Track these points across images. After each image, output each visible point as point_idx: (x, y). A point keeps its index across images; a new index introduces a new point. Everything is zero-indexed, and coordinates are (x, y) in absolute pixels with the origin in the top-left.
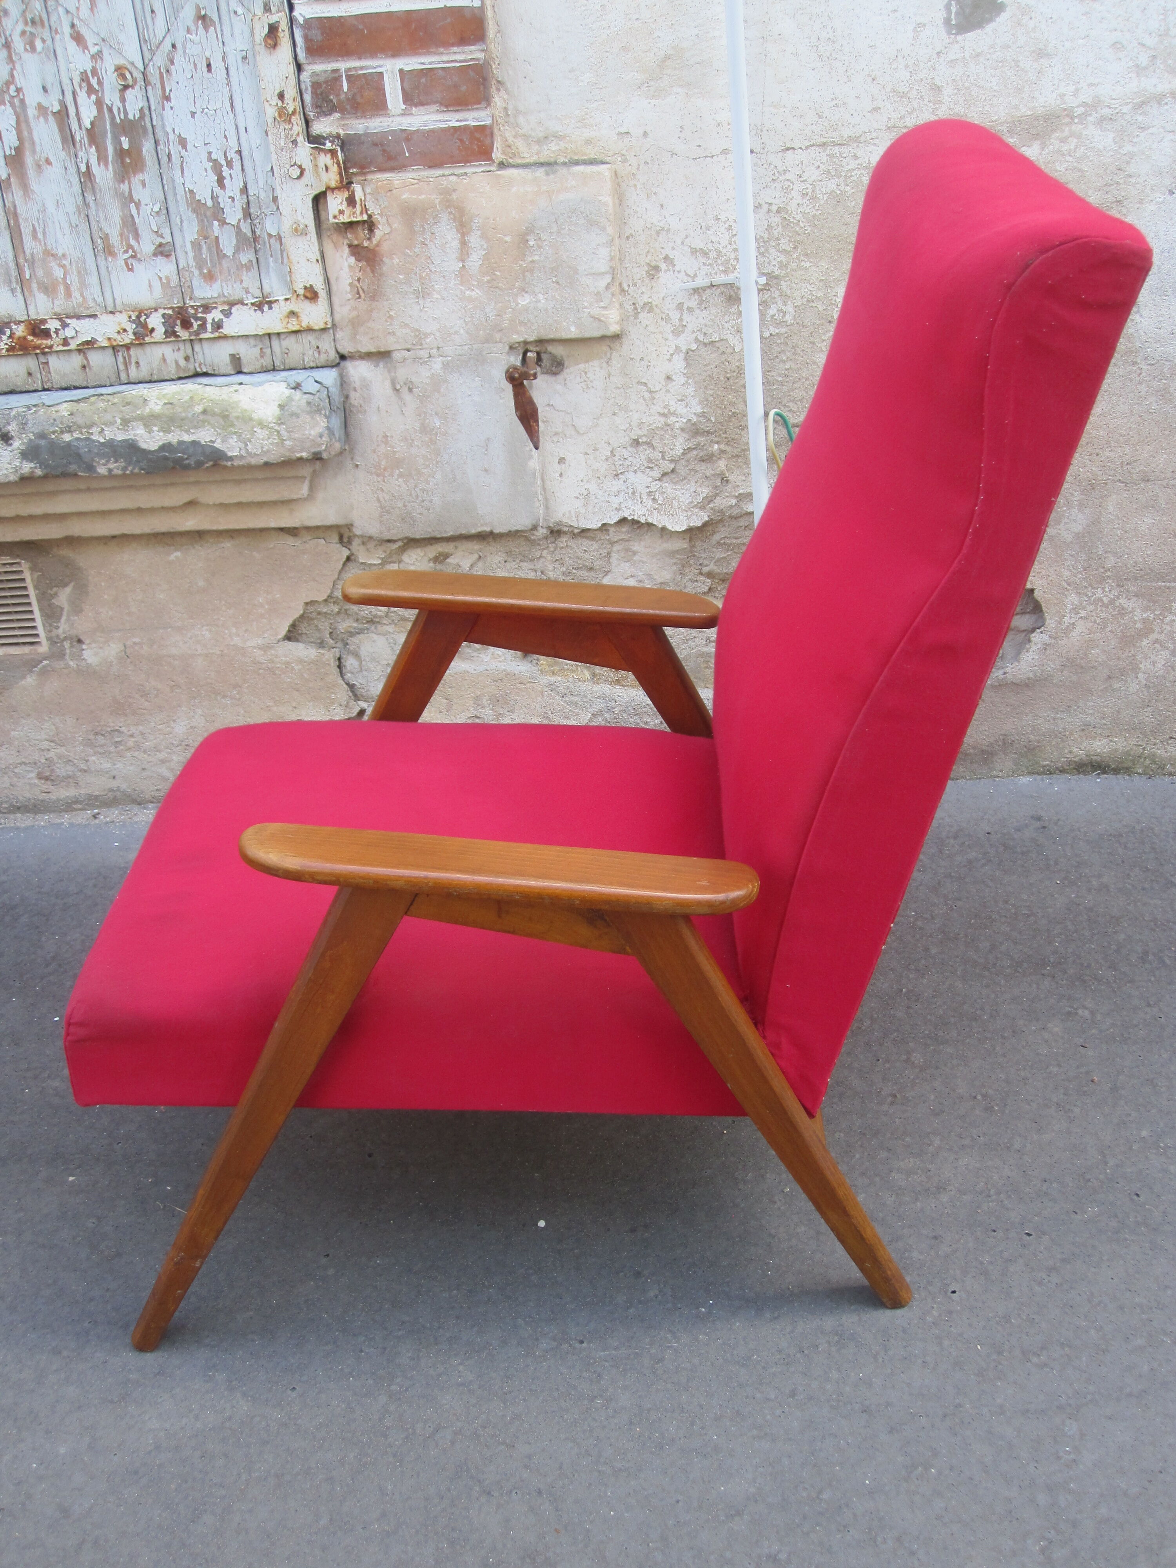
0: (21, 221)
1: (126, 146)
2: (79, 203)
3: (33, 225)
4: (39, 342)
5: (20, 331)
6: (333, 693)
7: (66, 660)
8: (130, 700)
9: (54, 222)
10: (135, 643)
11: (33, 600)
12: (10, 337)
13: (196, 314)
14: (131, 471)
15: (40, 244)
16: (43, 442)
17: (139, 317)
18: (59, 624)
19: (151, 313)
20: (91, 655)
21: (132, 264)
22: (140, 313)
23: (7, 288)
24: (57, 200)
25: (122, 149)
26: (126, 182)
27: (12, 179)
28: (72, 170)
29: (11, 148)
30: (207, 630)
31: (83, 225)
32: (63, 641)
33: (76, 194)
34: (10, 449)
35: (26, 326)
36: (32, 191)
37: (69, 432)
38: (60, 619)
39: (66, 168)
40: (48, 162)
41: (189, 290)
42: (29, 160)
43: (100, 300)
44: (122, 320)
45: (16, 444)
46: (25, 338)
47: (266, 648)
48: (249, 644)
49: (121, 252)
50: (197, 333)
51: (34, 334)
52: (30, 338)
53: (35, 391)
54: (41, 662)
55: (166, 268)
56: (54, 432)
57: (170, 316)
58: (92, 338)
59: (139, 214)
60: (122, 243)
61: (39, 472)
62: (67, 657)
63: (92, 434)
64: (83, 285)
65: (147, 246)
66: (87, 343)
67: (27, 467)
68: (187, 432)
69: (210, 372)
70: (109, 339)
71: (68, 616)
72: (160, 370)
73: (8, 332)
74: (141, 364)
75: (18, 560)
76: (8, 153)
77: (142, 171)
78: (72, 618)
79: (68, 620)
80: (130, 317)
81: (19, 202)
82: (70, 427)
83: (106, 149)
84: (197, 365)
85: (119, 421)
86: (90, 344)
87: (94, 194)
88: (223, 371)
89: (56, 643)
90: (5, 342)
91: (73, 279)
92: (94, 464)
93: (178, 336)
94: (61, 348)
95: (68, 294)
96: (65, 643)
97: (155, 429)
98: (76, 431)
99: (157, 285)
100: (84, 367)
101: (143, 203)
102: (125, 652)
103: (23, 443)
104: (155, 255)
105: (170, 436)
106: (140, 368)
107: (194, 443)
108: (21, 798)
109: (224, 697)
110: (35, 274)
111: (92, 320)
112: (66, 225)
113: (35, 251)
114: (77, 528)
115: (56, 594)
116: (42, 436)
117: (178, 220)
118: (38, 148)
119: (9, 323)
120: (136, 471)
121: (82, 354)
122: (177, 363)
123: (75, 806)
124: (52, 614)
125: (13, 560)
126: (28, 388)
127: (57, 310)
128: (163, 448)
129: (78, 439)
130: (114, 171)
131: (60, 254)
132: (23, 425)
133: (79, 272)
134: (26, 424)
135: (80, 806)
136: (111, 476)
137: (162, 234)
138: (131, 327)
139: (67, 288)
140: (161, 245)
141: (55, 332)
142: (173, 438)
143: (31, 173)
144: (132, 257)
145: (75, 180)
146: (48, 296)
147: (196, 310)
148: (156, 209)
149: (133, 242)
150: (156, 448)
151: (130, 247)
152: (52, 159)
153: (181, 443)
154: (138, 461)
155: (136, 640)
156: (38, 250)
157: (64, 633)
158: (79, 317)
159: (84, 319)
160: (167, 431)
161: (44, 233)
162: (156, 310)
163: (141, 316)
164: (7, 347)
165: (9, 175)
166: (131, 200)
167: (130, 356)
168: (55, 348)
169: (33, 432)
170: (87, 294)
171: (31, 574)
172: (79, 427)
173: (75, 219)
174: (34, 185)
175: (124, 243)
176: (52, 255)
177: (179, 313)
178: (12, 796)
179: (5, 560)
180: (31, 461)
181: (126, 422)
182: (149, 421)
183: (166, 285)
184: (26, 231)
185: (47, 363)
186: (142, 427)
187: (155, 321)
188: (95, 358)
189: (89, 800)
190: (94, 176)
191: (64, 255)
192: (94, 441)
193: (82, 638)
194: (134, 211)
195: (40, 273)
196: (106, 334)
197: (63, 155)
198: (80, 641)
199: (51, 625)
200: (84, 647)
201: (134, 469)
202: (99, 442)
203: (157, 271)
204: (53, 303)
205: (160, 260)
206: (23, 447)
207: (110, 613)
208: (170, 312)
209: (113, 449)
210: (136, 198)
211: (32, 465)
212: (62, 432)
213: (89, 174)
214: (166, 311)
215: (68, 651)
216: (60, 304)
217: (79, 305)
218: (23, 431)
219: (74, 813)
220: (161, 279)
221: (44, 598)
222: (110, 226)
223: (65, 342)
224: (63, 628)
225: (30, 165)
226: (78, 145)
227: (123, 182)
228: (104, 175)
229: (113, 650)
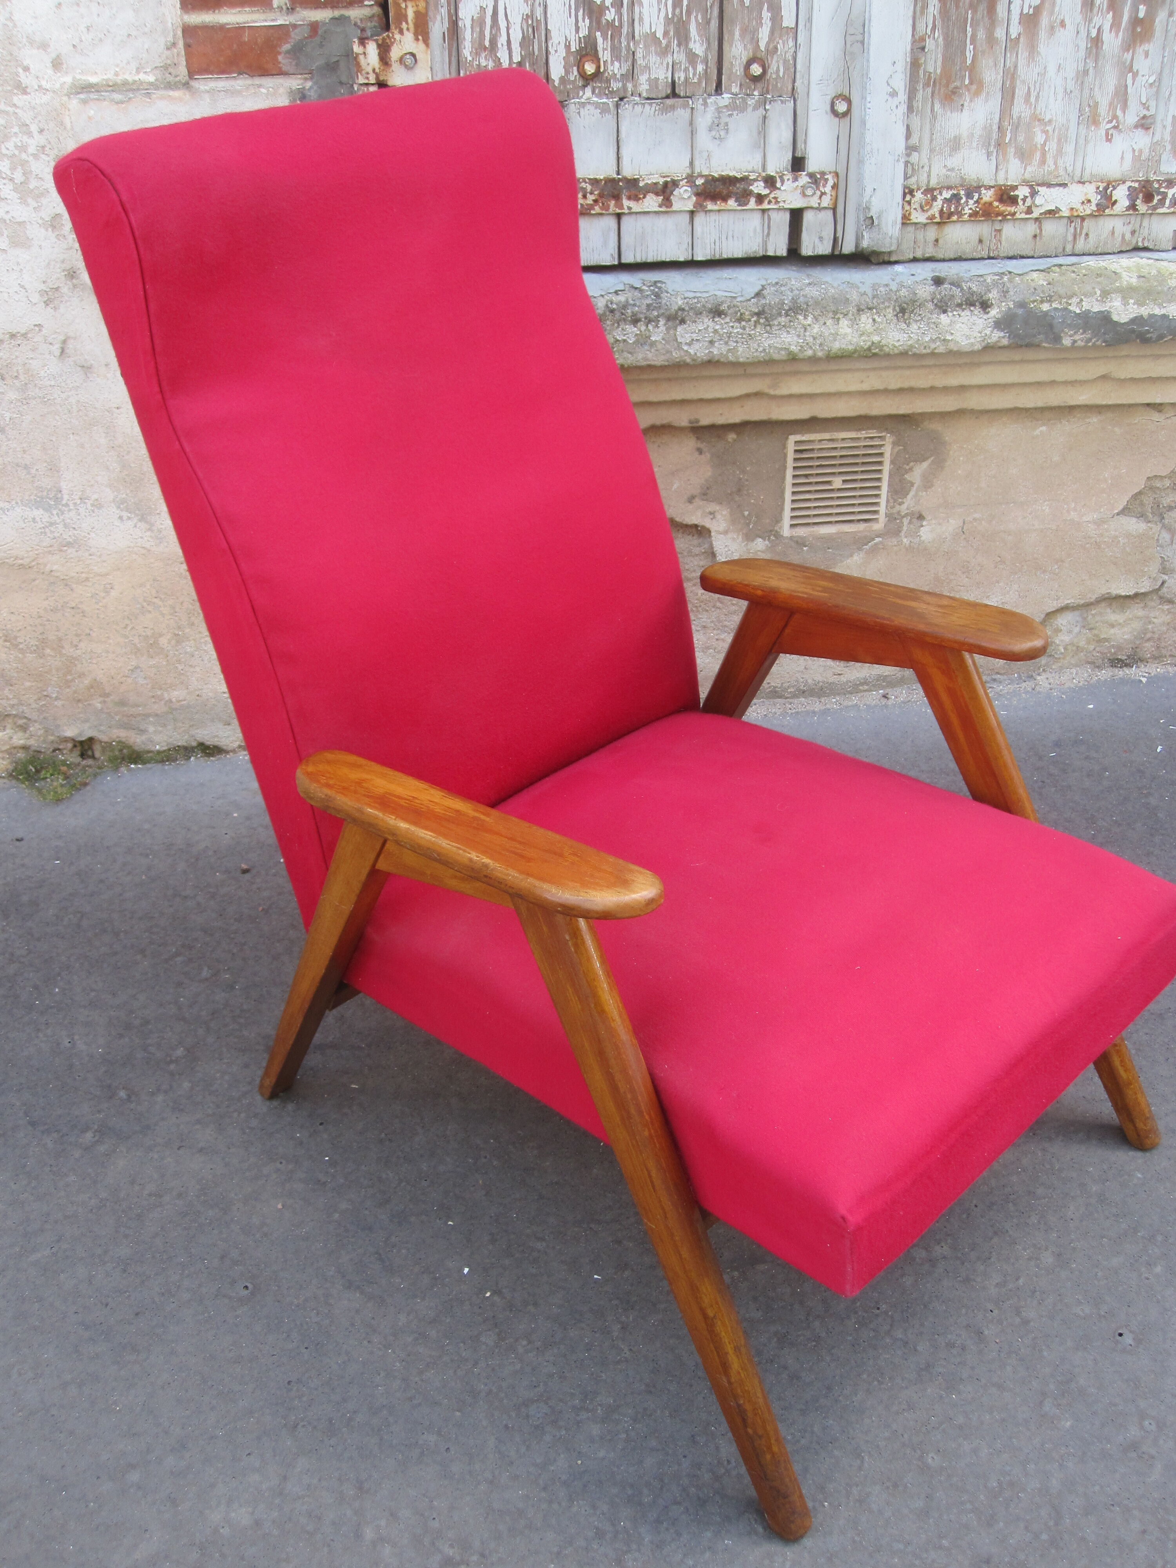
0: (1018, 82)
1: (1141, 15)
2: (1080, 69)
3: (1029, 88)
4: (1003, 208)
5: (988, 196)
6: (1147, 566)
7: (901, 537)
8: (952, 577)
9: (1050, 86)
10: (975, 519)
11: (885, 476)
12: (977, 202)
13: (1159, 188)
14: (1094, 344)
15: (1030, 108)
16: (1020, 311)
17: (1106, 189)
18: (905, 500)
19: (1119, 185)
20: (926, 533)
21: (1112, 135)
22: (1108, 185)
23: (984, 151)
24: (1060, 64)
25: (1136, 17)
26: (1131, 51)
27: (1022, 39)
28: (1083, 34)
29: (1030, 7)
30: (1047, 505)
31: (1077, 91)
32: (903, 517)
33: (1080, 60)
34: (985, 317)
35: (995, 191)
36: (1039, 53)
37: (1049, 301)
38: (908, 494)
39: (1078, 32)
40: (1063, 24)
41: (1156, 164)
42: (1044, 21)
43: (1070, 169)
44: (1090, 191)
45: (994, 312)
46: (991, 204)
47: (1099, 523)
48: (1085, 519)
49: (1105, 122)
50: (1155, 208)
51: (1001, 200)
52: (996, 204)
53: (983, 259)
54: (873, 539)
55: (1142, 141)
56: (1034, 301)
57: (1135, 189)
58: (1056, 207)
59: (1133, 84)
60: (1109, 111)
61: (1005, 342)
62: (903, 534)
63: (1070, 305)
64: (1060, 152)
65: (1131, 118)
66: (1050, 212)
67: (996, 336)
68: (1160, 306)
69: (1151, 247)
70: (1072, 209)
71: (917, 491)
72: (1106, 243)
73: (976, 196)
74: (1091, 236)
75: (883, 434)
76: (1025, 11)
77: (1149, 41)
78: (920, 493)
79: (915, 496)
80: (1098, 188)
81: (1022, 62)
82: (1051, 297)
83: (1122, 17)
84: (1140, 240)
85: (1098, 292)
86: (1052, 213)
87: (1096, 61)
88: (1163, 247)
89: (895, 519)
90: (970, 207)
91: (1052, 146)
92: (1062, 335)
93: (1137, 210)
94: (1023, 216)
95: (1043, 162)
96: (905, 519)
97: (1131, 301)
98: (1056, 300)
99: (1129, 157)
100: (1035, 236)
101: (1141, 73)
102: (963, 528)
103: (1001, 311)
104: (1136, 127)
105: (1143, 308)
106: (1087, 240)
107: (1164, 317)
108: (810, 681)
109: (1044, 572)
110: (1016, 138)
111: (1061, 188)
112: (1060, 91)
113: (1023, 115)
114: (974, 401)
115: (911, 469)
116: (1022, 305)
117: (1167, 93)
118: (1057, 9)
119: (980, 187)
120: (1099, 343)
121: (1037, 223)
122: (1123, 236)
123: (861, 688)
124: (899, 490)
125: (879, 433)
126: (975, 255)
127: (1027, 176)
128: (1133, 321)
129: (1056, 309)
130: (1123, 40)
131: (1046, 120)
132: (1005, 293)
133: (1059, 140)
134: (1007, 292)
135: (866, 687)
136: (1073, 347)
137: (1148, 106)
138: (1095, 199)
139: (1044, 154)
140: (1144, 117)
141: (1022, 199)
142: (1145, 311)
143: (1043, 34)
144: (1115, 127)
145: (1083, 45)
146: (1022, 162)
147: (1160, 185)
148: (1151, 80)
149: (1119, 113)
150: (1126, 320)
151: (1115, 117)
152: (1067, 22)
153: (1152, 316)
154: (1104, 334)
155: (977, 516)
156: (1026, 114)
157: (907, 509)
158: (1049, 185)
159: (1054, 187)
160: (1140, 304)
161: (1037, 98)
162: (1124, 182)
163: (1109, 188)
164: (971, 211)
165: (1019, 35)
166: (1131, 69)
167: (1082, 228)
168: (1018, 216)
169: (1014, 301)
170: (1060, 163)
171: (892, 448)
172: (1060, 297)
173: (1071, 85)
174: (1042, 48)
175: (1111, 114)
176: (1039, 120)
177: (1144, 187)
178: (802, 680)
179: (871, 433)
180: (1002, 330)
181: (1105, 294)
182: (1126, 293)
183: (1137, 158)
184: (1020, 92)
185: (1000, 231)
186: (1119, 299)
187: (1121, 195)
188: (1050, 228)
189: (878, 680)
190: (1102, 42)
191: (1050, 121)
192: (1070, 311)
193: (924, 514)
194: (1129, 81)
195: (1021, 138)
196: (1071, 204)
197: (1079, 18)
198: (921, 517)
199: (895, 501)
200: (924, 523)
201: (1098, 341)
202: (1075, 312)
203: (1133, 144)
204: (1025, 169)
205: (1140, 132)
206: (999, 316)
207: (959, 489)
208: (1136, 185)
209: (1086, 321)
210: (1135, 69)
211: (1002, 334)
212: (1042, 302)
213: (1096, 42)
214: (1133, 184)
215: (905, 528)
216: (1032, 171)
217: (1050, 173)
218: (1004, 299)
219: (859, 695)
220: (1134, 151)
221: (899, 471)
222: (1102, 94)
223: (1029, 211)
224: (908, 504)
225: (1043, 26)
226: (1095, 10)
227: (1128, 51)
228: (1112, 42)
229: (953, 524)
